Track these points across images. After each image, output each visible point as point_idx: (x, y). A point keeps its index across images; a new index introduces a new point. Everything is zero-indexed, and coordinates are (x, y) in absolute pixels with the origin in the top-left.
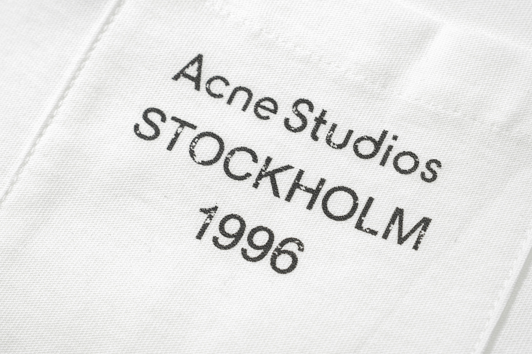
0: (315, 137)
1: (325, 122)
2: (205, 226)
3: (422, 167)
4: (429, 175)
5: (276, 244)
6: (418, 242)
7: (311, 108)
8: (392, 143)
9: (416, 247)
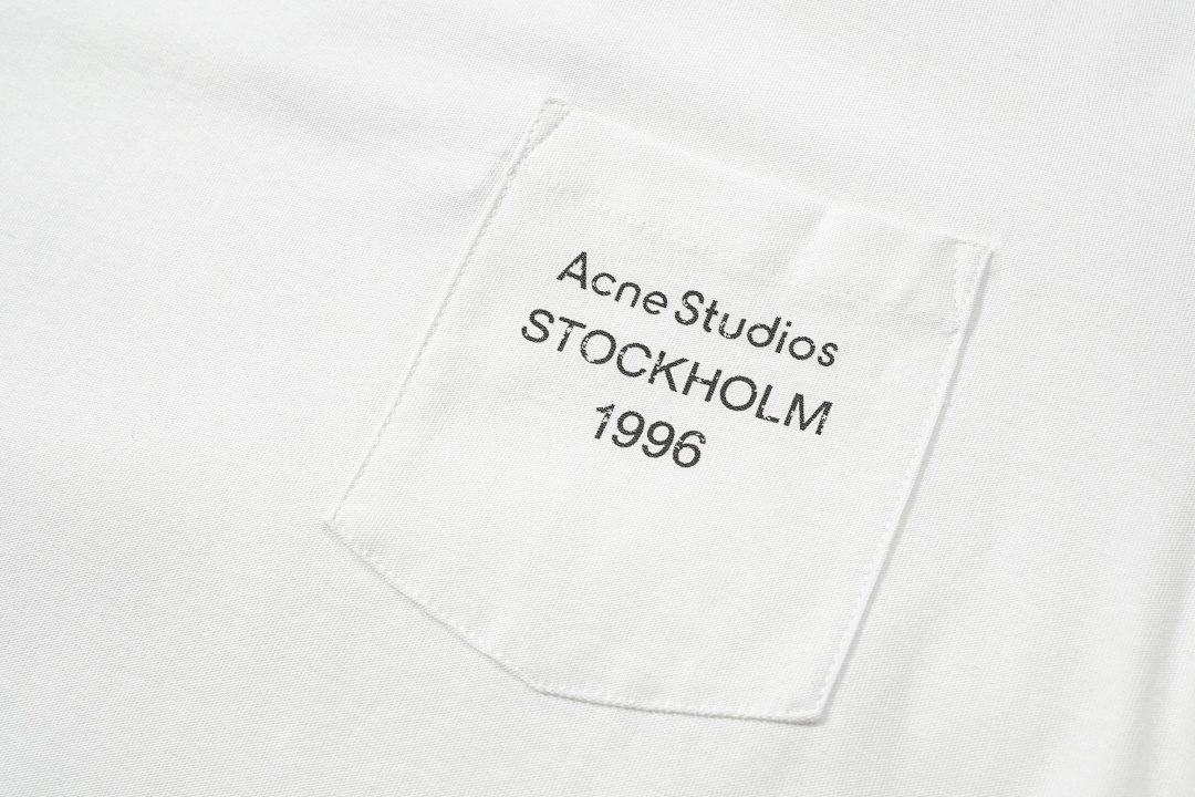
0: (708, 329)
1: (716, 313)
2: (603, 425)
3: (818, 352)
4: (826, 359)
5: (676, 439)
6: (820, 427)
7: (702, 300)
8: (787, 329)
9: (819, 432)
